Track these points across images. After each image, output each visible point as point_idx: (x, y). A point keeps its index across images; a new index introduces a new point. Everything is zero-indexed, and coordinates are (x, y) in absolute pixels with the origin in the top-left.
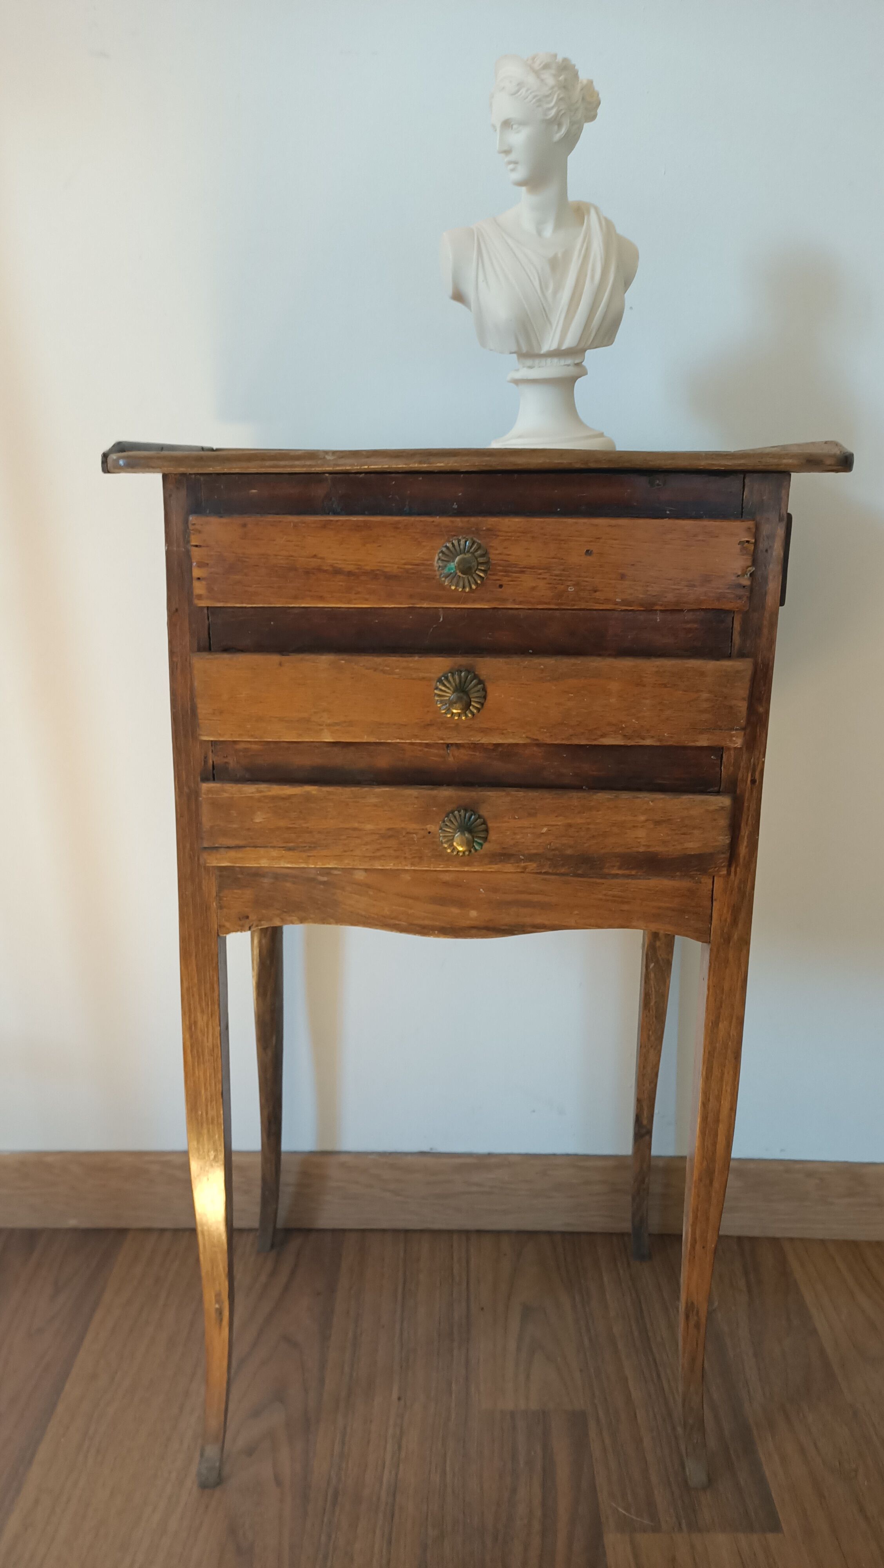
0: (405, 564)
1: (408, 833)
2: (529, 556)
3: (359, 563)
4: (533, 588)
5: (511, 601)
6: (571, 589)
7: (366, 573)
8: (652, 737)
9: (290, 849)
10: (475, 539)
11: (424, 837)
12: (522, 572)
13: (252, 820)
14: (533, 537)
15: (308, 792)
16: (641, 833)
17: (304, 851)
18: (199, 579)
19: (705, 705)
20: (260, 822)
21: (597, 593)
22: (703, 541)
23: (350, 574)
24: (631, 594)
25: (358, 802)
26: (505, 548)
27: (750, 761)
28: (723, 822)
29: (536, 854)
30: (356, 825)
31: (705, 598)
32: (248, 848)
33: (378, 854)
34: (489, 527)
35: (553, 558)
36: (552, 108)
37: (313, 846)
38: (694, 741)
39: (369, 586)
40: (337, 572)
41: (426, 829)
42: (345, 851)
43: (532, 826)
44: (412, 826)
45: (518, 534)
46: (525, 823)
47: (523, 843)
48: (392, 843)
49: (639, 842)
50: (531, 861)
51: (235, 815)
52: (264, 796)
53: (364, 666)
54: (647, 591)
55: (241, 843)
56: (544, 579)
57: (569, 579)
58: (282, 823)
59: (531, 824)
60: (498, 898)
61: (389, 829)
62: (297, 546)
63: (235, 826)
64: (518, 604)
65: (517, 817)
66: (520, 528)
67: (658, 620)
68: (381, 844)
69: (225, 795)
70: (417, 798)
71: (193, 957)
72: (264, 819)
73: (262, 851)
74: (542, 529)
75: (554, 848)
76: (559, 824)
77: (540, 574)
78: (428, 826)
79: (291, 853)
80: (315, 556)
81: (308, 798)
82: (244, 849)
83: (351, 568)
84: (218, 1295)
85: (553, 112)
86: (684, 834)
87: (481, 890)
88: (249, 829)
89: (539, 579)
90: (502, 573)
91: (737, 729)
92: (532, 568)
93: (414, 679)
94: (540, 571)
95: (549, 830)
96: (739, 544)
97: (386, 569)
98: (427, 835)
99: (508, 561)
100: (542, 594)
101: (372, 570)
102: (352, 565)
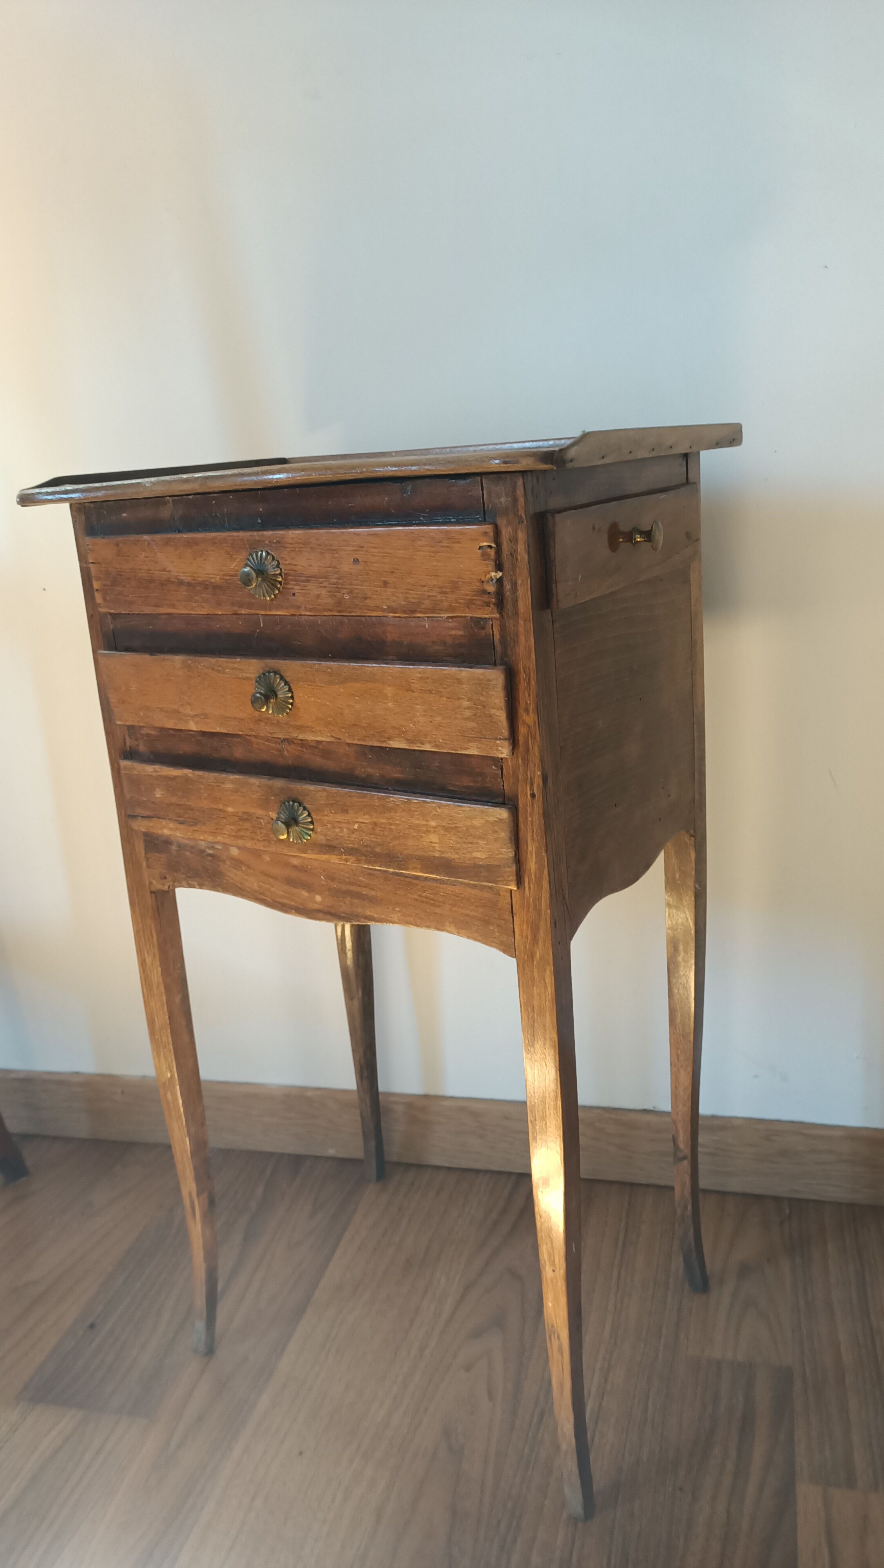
0: (224, 575)
1: (257, 818)
2: (311, 566)
3: (194, 575)
4: (318, 596)
5: (303, 608)
6: (347, 597)
7: (200, 584)
8: (430, 742)
9: (182, 823)
10: (269, 552)
11: (269, 822)
12: (308, 581)
13: (154, 795)
14: (312, 548)
15: (186, 774)
16: (434, 838)
17: (191, 826)
18: (97, 590)
19: (468, 713)
20: (160, 798)
21: (368, 601)
22: (448, 547)
23: (189, 584)
24: (394, 601)
25: (220, 786)
26: (292, 559)
27: (527, 774)
28: (504, 834)
29: (352, 848)
30: (221, 807)
31: (457, 605)
32: (155, 819)
33: (241, 833)
34: (278, 539)
35: (330, 567)
37: (195, 822)
38: (466, 749)
39: (203, 595)
40: (181, 583)
41: (269, 816)
42: (217, 829)
44: (260, 812)
45: (301, 545)
46: (340, 817)
47: (341, 836)
48: (247, 825)
49: (433, 847)
50: (350, 855)
51: (143, 789)
52: (159, 776)
53: (204, 666)
54: (407, 598)
55: (150, 813)
56: (325, 587)
57: (344, 587)
58: (174, 800)
59: (345, 820)
60: (335, 886)
61: (243, 813)
62: (152, 561)
63: (144, 799)
64: (308, 611)
65: (333, 812)
66: (301, 539)
67: (427, 627)
68: (239, 825)
69: (135, 772)
70: (258, 786)
72: (162, 794)
73: (164, 822)
74: (317, 540)
75: (366, 844)
76: (367, 822)
77: (321, 583)
78: (270, 813)
79: (182, 826)
80: (164, 570)
81: (187, 779)
82: (152, 819)
83: (189, 579)
84: (190, 1194)
86: (471, 843)
87: (322, 877)
88: (153, 803)
89: (321, 587)
90: (294, 583)
91: (500, 739)
92: (315, 577)
93: (240, 678)
94: (321, 580)
95: (359, 827)
96: (479, 549)
97: (213, 581)
98: (270, 820)
99: (296, 571)
100: (325, 601)
101: (204, 581)
102: (189, 576)
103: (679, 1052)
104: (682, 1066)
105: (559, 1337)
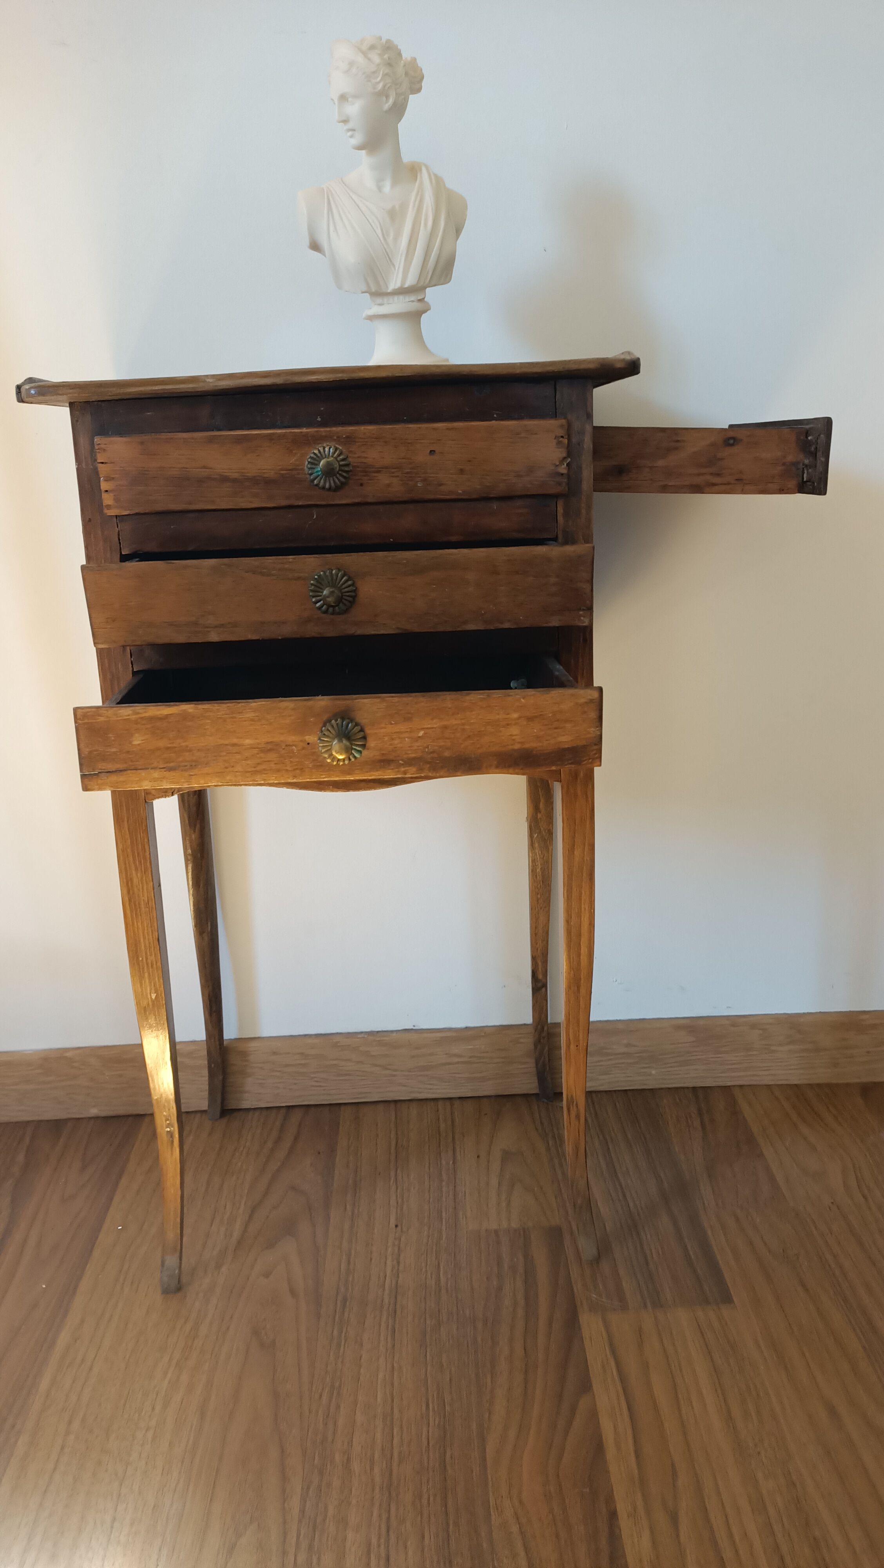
1: (287, 745)
2: (383, 457)
3: (243, 471)
9: (171, 769)
10: (338, 448)
11: (303, 748)
12: (379, 471)
13: (130, 742)
14: (385, 443)
15: (185, 710)
16: (515, 731)
17: (186, 770)
19: (554, 589)
20: (139, 744)
25: (235, 718)
26: (362, 452)
28: (593, 714)
29: (414, 759)
30: (235, 741)
32: (129, 772)
33: (259, 768)
34: (348, 434)
35: (403, 458)
36: (379, 82)
37: (194, 765)
39: (252, 490)
40: (225, 479)
41: (305, 740)
42: (226, 768)
43: (408, 730)
44: (292, 739)
46: (402, 727)
47: (402, 748)
48: (272, 756)
49: (514, 740)
50: (411, 765)
51: (113, 737)
52: (141, 718)
55: (120, 766)
56: (397, 475)
58: (162, 743)
59: (407, 728)
61: (267, 743)
63: (114, 750)
65: (393, 722)
68: (262, 758)
69: (102, 719)
72: (142, 740)
73: (143, 773)
74: (392, 434)
75: (431, 751)
76: (435, 726)
78: (307, 737)
79: (172, 773)
80: (204, 467)
81: (185, 716)
82: (125, 773)
83: (236, 476)
85: (380, 86)
86: (557, 728)
88: (128, 752)
89: (393, 476)
90: (362, 473)
92: (386, 468)
93: (288, 577)
94: (393, 470)
95: (425, 733)
96: (554, 441)
97: (265, 475)
98: (306, 746)
99: (364, 462)
101: (254, 477)
102: (236, 472)
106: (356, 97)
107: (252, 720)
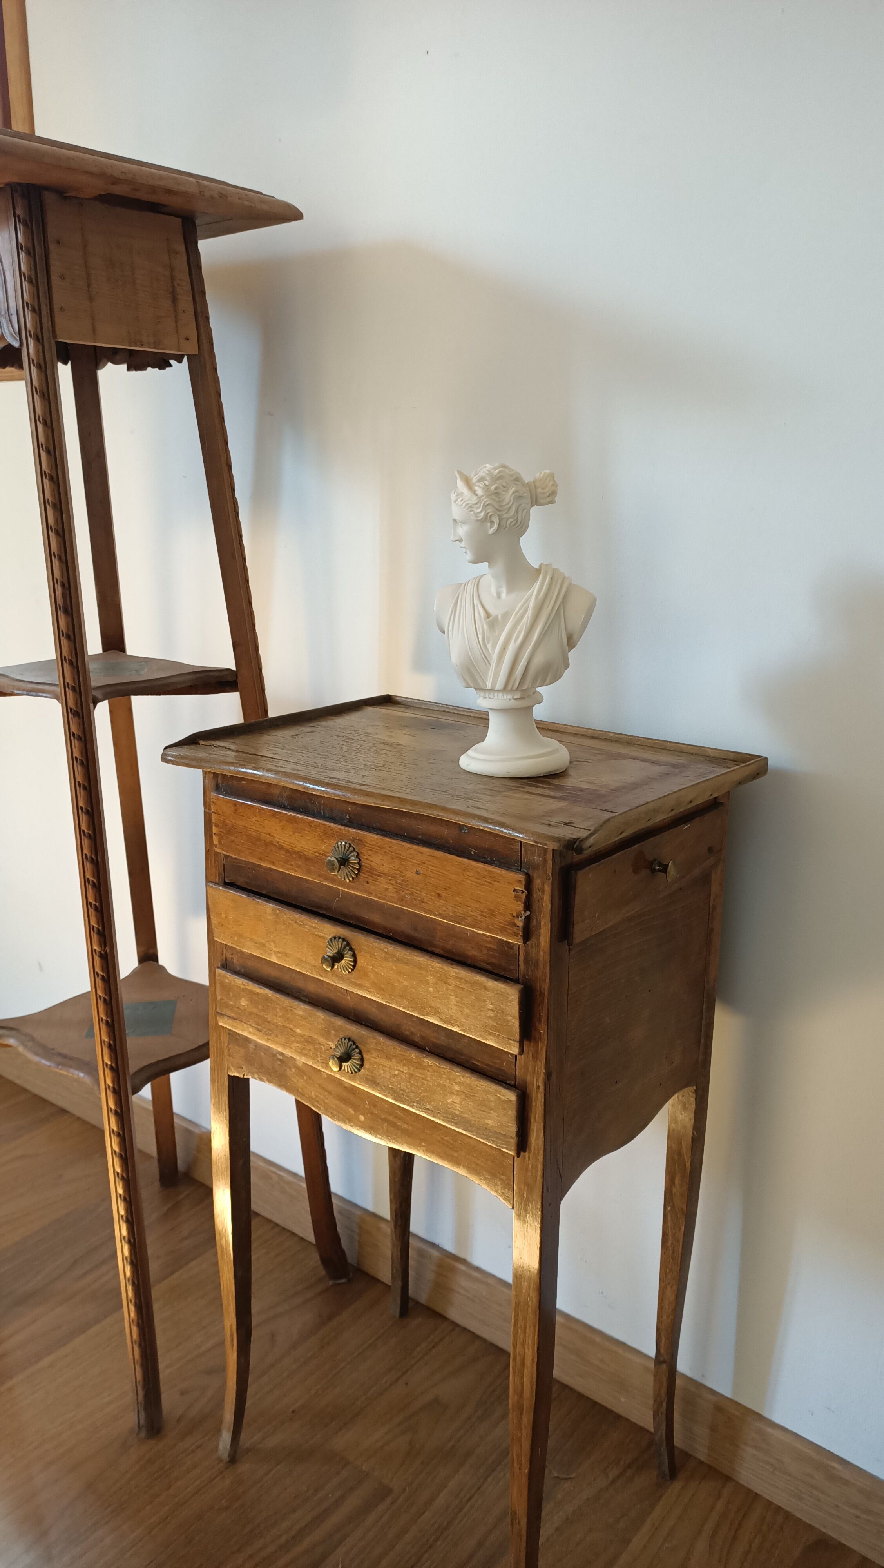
0: (315, 852)
1: (319, 1043)
2: (383, 865)
3: (292, 845)
4: (386, 889)
5: (374, 894)
6: (408, 896)
7: (295, 853)
8: (458, 1026)
9: (260, 1031)
10: (352, 844)
11: (328, 1050)
12: (380, 876)
13: (240, 1002)
14: (385, 852)
16: (456, 1099)
17: (266, 1034)
18: (215, 834)
19: (490, 1014)
20: (244, 1006)
21: (424, 904)
22: (490, 883)
23: (287, 851)
24: (445, 911)
25: (293, 1011)
26: (369, 856)
27: (535, 1069)
28: (512, 1113)
30: (292, 1026)
31: (492, 928)
32: (239, 1021)
33: (305, 1051)
34: (360, 838)
35: (397, 870)
36: (481, 512)
37: (270, 1032)
38: (486, 1039)
39: (298, 862)
40: (281, 848)
41: (329, 1045)
42: (287, 1043)
43: (389, 1066)
44: (321, 1040)
45: (377, 848)
46: (384, 1062)
47: (384, 1077)
48: (311, 1047)
50: (389, 1093)
51: (232, 996)
52: (246, 989)
53: (289, 917)
54: (455, 911)
55: (235, 1016)
56: (392, 884)
57: (407, 888)
58: (255, 1011)
60: (376, 1112)
61: (309, 1037)
62: (261, 825)
63: (232, 1003)
64: (378, 899)
65: (380, 1056)
66: (377, 843)
67: (469, 935)
68: (305, 1045)
69: (227, 981)
70: (323, 1020)
71: (216, 1082)
72: (246, 1004)
73: (246, 1025)
74: (390, 847)
75: (402, 1089)
76: (405, 1071)
77: (390, 880)
78: (330, 1043)
79: (261, 1033)
80: (269, 834)
81: (267, 998)
82: (236, 1020)
83: (287, 847)
84: (231, 1326)
85: (482, 514)
86: (484, 1111)
87: (367, 1102)
88: (238, 1008)
89: (389, 883)
90: (368, 874)
91: (513, 1040)
92: (385, 874)
93: (316, 935)
94: (390, 878)
95: (398, 1074)
96: (514, 891)
97: (306, 853)
98: (330, 1049)
99: (371, 865)
100: (391, 895)
101: (298, 852)
102: (288, 845)
103: (668, 1270)
104: (669, 1284)
105: (519, 1523)
106: (463, 523)
107: (301, 1017)
